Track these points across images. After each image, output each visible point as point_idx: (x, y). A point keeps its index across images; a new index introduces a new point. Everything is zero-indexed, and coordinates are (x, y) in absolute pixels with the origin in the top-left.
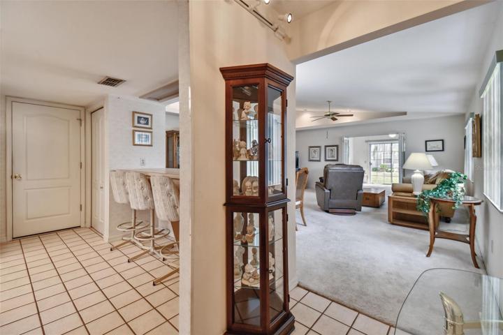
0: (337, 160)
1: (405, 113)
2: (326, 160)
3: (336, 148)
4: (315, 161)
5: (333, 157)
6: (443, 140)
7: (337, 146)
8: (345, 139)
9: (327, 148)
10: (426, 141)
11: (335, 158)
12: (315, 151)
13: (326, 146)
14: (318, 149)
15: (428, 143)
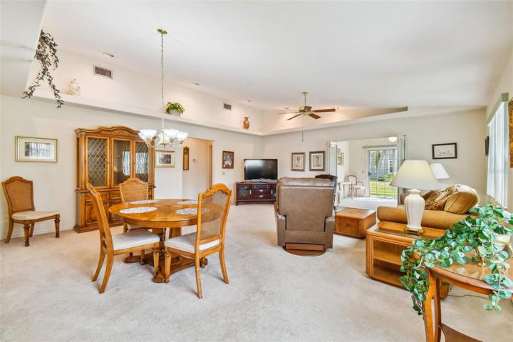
0: (323, 170)
1: (406, 109)
2: (311, 170)
3: (322, 154)
4: (299, 170)
5: (318, 165)
6: (455, 144)
7: (323, 152)
8: (332, 143)
9: (312, 155)
10: (433, 146)
11: (322, 168)
12: (298, 159)
13: (311, 153)
14: (302, 155)
15: (435, 147)
